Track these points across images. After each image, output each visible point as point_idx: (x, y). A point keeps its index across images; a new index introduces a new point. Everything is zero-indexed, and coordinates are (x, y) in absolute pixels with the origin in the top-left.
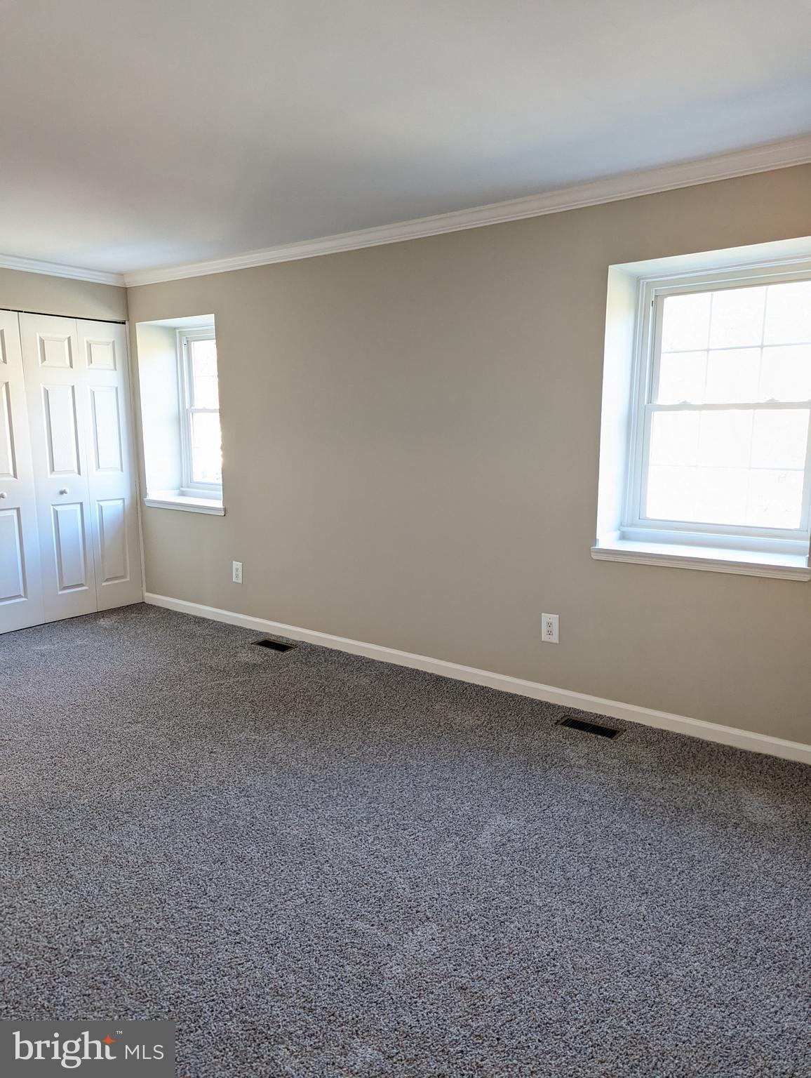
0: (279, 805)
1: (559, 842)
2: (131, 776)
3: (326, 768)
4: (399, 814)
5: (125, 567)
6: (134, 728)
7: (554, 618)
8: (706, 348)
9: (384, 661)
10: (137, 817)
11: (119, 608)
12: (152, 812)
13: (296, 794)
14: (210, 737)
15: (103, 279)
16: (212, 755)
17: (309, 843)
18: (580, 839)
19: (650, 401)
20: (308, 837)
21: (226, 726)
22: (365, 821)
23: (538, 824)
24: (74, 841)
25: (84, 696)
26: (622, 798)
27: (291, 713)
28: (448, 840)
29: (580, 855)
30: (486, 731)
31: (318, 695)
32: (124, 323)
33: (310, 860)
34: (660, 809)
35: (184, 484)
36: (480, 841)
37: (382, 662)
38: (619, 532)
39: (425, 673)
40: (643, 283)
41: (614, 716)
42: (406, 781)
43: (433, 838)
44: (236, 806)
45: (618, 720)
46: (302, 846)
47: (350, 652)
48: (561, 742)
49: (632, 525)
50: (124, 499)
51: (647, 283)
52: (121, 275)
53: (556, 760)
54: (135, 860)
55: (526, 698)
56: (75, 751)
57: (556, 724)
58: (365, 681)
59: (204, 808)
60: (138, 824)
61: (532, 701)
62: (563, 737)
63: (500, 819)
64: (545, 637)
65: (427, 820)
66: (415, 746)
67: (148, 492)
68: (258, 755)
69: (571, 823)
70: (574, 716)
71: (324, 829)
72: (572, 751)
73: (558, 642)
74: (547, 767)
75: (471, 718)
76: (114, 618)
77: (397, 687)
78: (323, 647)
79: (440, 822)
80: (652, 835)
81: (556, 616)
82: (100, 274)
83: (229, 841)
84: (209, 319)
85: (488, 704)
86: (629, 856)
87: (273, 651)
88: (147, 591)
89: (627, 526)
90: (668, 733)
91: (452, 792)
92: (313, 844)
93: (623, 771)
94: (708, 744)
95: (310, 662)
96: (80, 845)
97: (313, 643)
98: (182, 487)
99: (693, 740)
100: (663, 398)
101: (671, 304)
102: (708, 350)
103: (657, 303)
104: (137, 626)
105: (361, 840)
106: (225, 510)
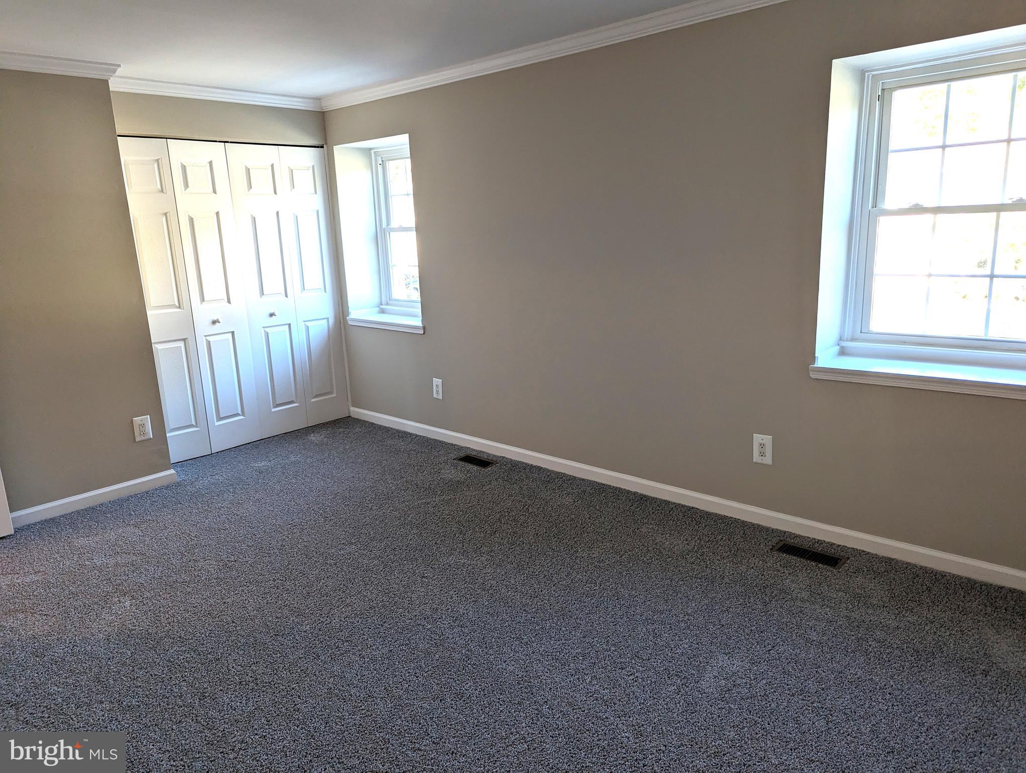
0: (493, 637)
1: (789, 689)
2: (348, 601)
3: (537, 597)
4: (615, 651)
5: (332, 385)
6: (348, 549)
7: (767, 439)
8: (941, 144)
9: (585, 478)
10: (357, 646)
11: (327, 423)
12: (370, 642)
13: (509, 626)
14: (420, 560)
15: (301, 104)
16: (424, 579)
17: (526, 681)
18: (812, 686)
19: (875, 205)
20: (525, 674)
21: (435, 548)
22: (581, 658)
23: (764, 667)
24: (299, 671)
25: (300, 515)
26: (853, 638)
27: (498, 535)
28: (669, 682)
29: (815, 705)
30: (698, 558)
31: (523, 515)
32: (322, 147)
33: (528, 700)
34: (897, 652)
35: (384, 302)
36: (704, 685)
37: (583, 480)
38: (839, 347)
39: (628, 492)
40: (869, 76)
41: (834, 542)
42: (620, 613)
43: (653, 680)
44: (451, 636)
45: (839, 546)
46: (519, 684)
47: (550, 468)
48: (779, 571)
49: (853, 339)
50: (328, 319)
51: (873, 76)
52: (318, 99)
53: (775, 592)
54: (358, 694)
55: (736, 520)
56: (295, 573)
57: (771, 549)
58: (568, 500)
59: (420, 639)
60: (358, 653)
61: (744, 523)
62: (781, 565)
63: (722, 660)
64: (756, 458)
65: (645, 658)
66: (624, 574)
67: (350, 311)
68: (468, 580)
69: (800, 667)
70: (791, 541)
71: (539, 665)
72: (792, 581)
73: (771, 464)
74: (767, 599)
75: (680, 542)
76: (324, 432)
77: (600, 507)
78: (523, 463)
79: (659, 661)
80: (892, 683)
81: (770, 437)
82: (298, 100)
83: (447, 676)
84: (404, 139)
85: (696, 527)
86: (869, 707)
87: (475, 468)
88: (353, 406)
89: (847, 341)
90: (897, 561)
91: (668, 626)
92: (530, 682)
93: (850, 606)
94: (943, 575)
95: (511, 479)
96: (304, 675)
97: (513, 458)
98: (381, 304)
99: (925, 570)
100: (890, 201)
101: (900, 98)
102: (944, 147)
103: (884, 98)
104: (346, 442)
105: (578, 679)
106: (424, 328)
